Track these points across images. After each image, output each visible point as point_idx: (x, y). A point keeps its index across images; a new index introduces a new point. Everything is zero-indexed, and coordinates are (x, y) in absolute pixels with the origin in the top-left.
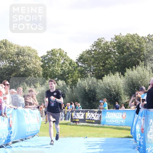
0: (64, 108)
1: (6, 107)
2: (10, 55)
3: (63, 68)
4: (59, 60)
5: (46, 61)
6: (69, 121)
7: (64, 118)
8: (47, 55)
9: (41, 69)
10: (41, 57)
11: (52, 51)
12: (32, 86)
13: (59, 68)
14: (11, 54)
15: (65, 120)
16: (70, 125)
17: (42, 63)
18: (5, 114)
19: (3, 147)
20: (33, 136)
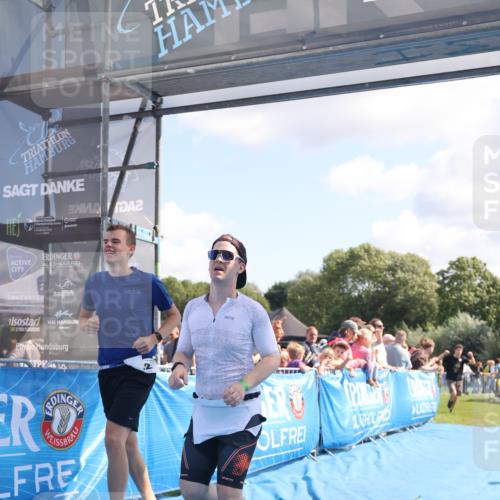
0: (481, 370)
1: (375, 368)
2: (377, 271)
3: (478, 293)
4: (470, 277)
5: (446, 282)
6: (492, 395)
7: (481, 389)
8: (449, 269)
9: (436, 295)
10: (438, 274)
11: (458, 260)
12: (420, 329)
13: (472, 294)
14: (380, 269)
15: (483, 392)
16: (494, 402)
17: (438, 286)
18: (374, 380)
19: (369, 441)
20: (425, 421)
